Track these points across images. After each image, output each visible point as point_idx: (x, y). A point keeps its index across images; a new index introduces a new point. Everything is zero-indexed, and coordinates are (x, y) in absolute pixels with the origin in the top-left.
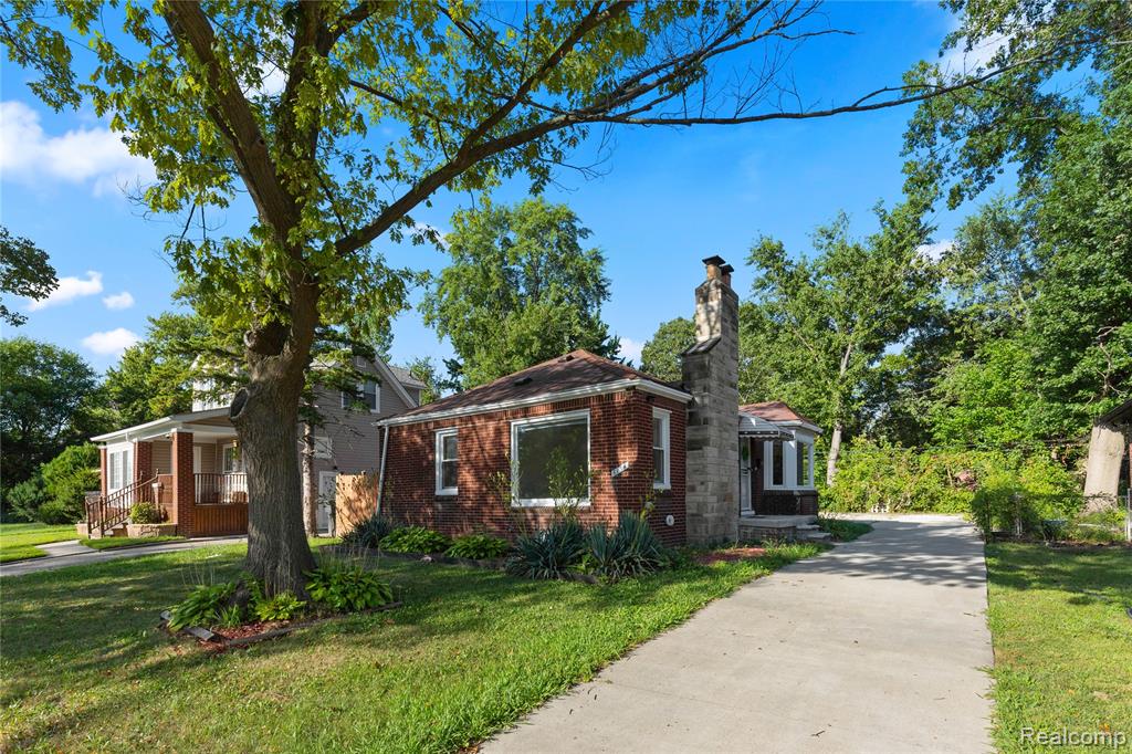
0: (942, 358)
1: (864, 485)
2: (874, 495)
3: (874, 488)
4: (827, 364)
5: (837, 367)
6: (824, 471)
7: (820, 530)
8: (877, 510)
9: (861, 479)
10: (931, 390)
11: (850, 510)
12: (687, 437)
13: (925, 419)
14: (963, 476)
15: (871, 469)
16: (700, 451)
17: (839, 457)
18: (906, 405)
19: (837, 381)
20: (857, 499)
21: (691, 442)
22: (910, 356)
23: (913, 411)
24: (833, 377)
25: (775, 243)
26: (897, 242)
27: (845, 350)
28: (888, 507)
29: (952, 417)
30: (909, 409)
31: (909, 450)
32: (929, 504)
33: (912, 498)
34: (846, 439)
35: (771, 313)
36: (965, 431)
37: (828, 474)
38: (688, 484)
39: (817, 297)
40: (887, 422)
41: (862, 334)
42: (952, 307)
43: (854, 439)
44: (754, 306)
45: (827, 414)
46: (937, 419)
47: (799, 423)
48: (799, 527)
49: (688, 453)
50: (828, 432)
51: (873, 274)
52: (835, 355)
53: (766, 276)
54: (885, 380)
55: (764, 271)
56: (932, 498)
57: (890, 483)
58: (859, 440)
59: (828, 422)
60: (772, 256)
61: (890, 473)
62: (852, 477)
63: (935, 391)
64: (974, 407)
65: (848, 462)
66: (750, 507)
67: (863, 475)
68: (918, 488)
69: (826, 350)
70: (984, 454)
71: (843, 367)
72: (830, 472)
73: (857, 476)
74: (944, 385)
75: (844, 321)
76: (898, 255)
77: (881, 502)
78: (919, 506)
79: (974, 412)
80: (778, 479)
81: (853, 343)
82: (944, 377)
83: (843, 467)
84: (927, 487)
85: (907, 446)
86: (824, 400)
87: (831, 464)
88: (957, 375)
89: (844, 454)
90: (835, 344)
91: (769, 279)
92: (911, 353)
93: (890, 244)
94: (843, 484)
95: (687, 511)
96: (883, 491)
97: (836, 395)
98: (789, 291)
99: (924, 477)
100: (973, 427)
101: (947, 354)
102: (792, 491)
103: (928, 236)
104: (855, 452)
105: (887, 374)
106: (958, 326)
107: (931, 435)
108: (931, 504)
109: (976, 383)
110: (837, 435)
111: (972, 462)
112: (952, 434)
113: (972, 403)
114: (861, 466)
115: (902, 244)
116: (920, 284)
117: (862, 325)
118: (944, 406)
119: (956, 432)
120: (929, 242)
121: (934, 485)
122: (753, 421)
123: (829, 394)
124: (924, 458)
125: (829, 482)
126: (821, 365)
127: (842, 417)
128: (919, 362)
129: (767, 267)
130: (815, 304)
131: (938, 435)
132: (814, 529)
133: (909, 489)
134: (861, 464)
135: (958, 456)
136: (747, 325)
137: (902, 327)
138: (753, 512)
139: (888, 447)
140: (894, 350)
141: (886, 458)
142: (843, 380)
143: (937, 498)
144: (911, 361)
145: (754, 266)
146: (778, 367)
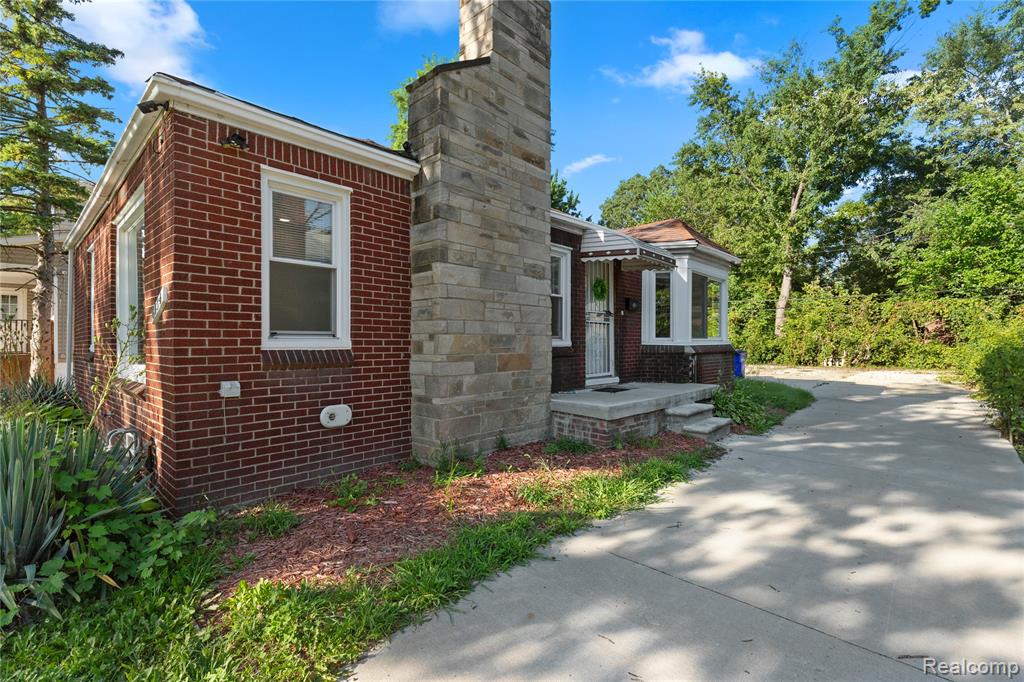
0: (909, 197)
1: (815, 335)
2: (827, 347)
3: (827, 339)
4: (775, 204)
5: (786, 208)
6: (772, 321)
7: (715, 412)
8: (830, 364)
9: (813, 329)
10: (895, 231)
11: (800, 363)
12: (413, 248)
13: (887, 263)
14: (931, 326)
15: (824, 318)
16: (429, 273)
17: (788, 306)
18: (865, 249)
19: (786, 223)
20: (808, 350)
21: (420, 255)
22: (871, 203)
23: (875, 256)
24: (782, 220)
25: (720, 76)
26: (857, 64)
27: (795, 189)
28: (843, 361)
29: (921, 259)
30: (869, 253)
31: (870, 297)
32: (893, 358)
33: (872, 351)
34: (797, 286)
35: (715, 153)
36: (936, 277)
37: (776, 324)
38: (414, 338)
39: (764, 134)
40: (845, 271)
41: (815, 170)
42: (919, 143)
43: (806, 287)
44: (697, 147)
45: (775, 259)
46: (903, 262)
47: (693, 244)
48: (670, 411)
49: (414, 277)
50: (777, 279)
51: (828, 102)
52: (785, 195)
53: (711, 116)
54: (842, 228)
55: (708, 110)
56: (896, 351)
57: (847, 333)
58: (811, 287)
59: (777, 268)
60: (716, 92)
61: (846, 323)
62: (802, 328)
63: (899, 232)
64: (949, 247)
65: (800, 311)
66: (612, 372)
67: (815, 324)
68: (880, 339)
69: (775, 190)
70: (960, 301)
71: (793, 208)
72: (778, 321)
73: (808, 326)
74: (910, 226)
75: (794, 158)
76: (857, 80)
77: (836, 355)
78: (880, 359)
79: (949, 253)
80: (663, 330)
81: (805, 181)
82: (910, 217)
83: (793, 317)
84: (891, 338)
85: (866, 292)
86: (774, 244)
87: (779, 313)
88: (926, 213)
89: (794, 302)
90: (784, 183)
91: (714, 118)
92: (870, 199)
93: (848, 67)
94: (792, 334)
95: (413, 391)
96: (838, 343)
97: (786, 237)
98: (735, 128)
99: (887, 327)
100: (946, 272)
101: (914, 192)
102: (683, 347)
103: (893, 64)
104: (807, 300)
105: (845, 221)
106: (929, 157)
107: (895, 281)
108: (895, 358)
109: (951, 219)
110: (786, 282)
111: (946, 311)
112: (920, 279)
113: (946, 242)
114: (813, 315)
115: (862, 66)
116: (883, 112)
117: (815, 160)
118: (911, 248)
119: (925, 277)
120: (895, 70)
121: (898, 337)
122: (601, 235)
123: (778, 238)
124: (887, 306)
125: (777, 332)
126: (769, 205)
127: (792, 262)
128: (880, 208)
129: (711, 105)
130: (763, 141)
131: (903, 281)
132: (701, 413)
133: (869, 340)
134: (813, 313)
135: (928, 304)
136: (692, 170)
137: (862, 165)
138: (617, 379)
139: (844, 294)
140: (853, 194)
141: (843, 307)
142: (793, 222)
143: (903, 351)
144: (871, 208)
145: (697, 106)
146: (723, 211)
